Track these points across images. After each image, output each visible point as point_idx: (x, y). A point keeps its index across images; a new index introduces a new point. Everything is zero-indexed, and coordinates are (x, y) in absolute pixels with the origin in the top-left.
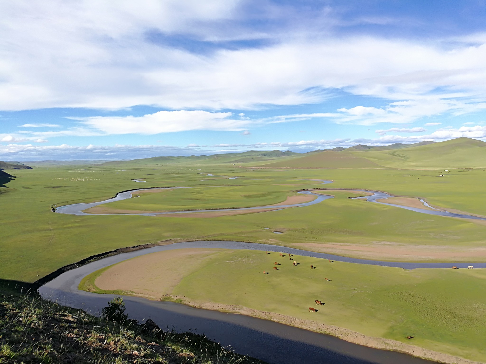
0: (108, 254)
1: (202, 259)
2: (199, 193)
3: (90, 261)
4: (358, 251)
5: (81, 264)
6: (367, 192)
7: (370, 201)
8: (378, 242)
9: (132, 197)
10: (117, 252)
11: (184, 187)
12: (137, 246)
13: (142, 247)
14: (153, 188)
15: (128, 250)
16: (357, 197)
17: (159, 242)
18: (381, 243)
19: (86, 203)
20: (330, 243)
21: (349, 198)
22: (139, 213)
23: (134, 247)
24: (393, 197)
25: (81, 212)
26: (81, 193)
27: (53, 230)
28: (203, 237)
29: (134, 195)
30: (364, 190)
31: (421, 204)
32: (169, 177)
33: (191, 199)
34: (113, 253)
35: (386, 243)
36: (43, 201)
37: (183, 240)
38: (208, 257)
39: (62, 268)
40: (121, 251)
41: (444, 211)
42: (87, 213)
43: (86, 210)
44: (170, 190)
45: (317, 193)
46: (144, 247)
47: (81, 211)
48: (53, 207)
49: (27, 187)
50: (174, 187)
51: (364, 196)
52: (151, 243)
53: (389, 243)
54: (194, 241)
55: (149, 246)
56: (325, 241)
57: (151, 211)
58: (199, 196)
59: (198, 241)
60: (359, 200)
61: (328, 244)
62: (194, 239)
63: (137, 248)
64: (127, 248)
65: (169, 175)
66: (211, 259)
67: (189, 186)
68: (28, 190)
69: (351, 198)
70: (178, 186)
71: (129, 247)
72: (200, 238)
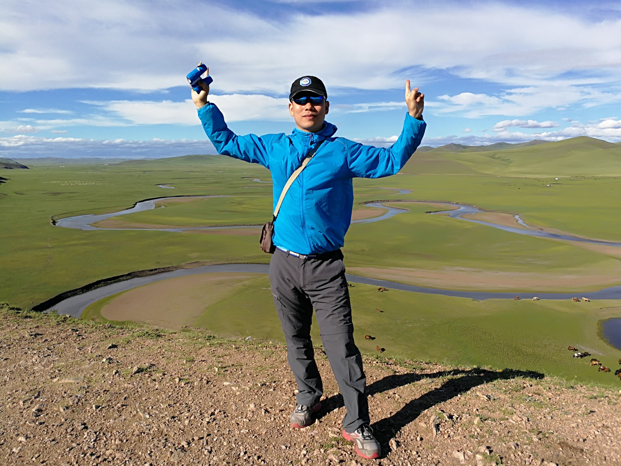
0: (119, 279)
1: (233, 285)
2: (240, 203)
3: (97, 287)
4: (425, 278)
5: (85, 290)
6: (452, 205)
7: (453, 217)
8: (450, 267)
9: (154, 207)
10: (131, 275)
11: (222, 196)
12: (156, 269)
13: (162, 270)
14: (183, 196)
15: (145, 274)
16: (438, 211)
17: (183, 264)
18: (454, 269)
19: (95, 214)
20: (391, 268)
21: (428, 212)
22: (162, 228)
23: (152, 270)
24: (483, 212)
25: (89, 226)
26: (90, 202)
27: (52, 248)
28: (238, 259)
29: (157, 205)
30: (449, 202)
31: (515, 222)
32: (205, 182)
33: (229, 211)
34: (126, 278)
35: (460, 269)
36: (41, 211)
37: (214, 263)
38: (241, 283)
39: (62, 294)
40: (135, 275)
41: (540, 231)
42: (97, 227)
43: (95, 223)
44: (203, 199)
45: (389, 206)
46: (164, 271)
47: (89, 224)
48: (54, 219)
49: (21, 192)
50: (209, 195)
51: (447, 211)
52: (174, 265)
53: (463, 269)
54: (227, 264)
55: (170, 270)
56: (387, 265)
57: (178, 226)
58: (239, 208)
59: (232, 263)
60: (440, 215)
61: (389, 269)
62: (227, 261)
63: (156, 271)
64: (143, 271)
65: (205, 179)
66: (244, 285)
67: (228, 194)
68: (22, 196)
69: (430, 212)
70: (214, 195)
71: (146, 270)
72: (234, 261)
